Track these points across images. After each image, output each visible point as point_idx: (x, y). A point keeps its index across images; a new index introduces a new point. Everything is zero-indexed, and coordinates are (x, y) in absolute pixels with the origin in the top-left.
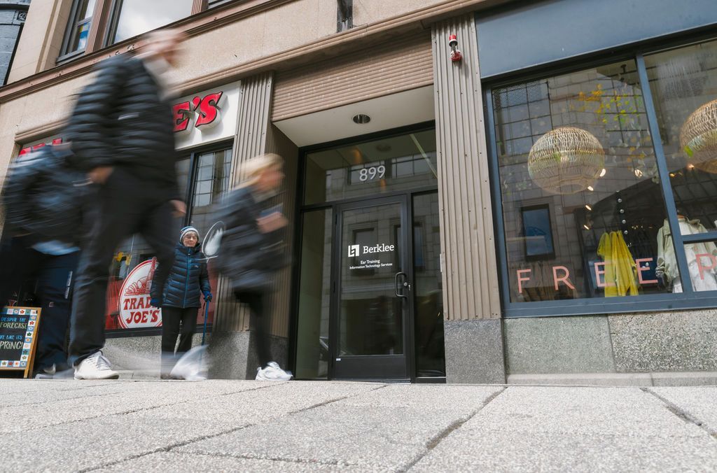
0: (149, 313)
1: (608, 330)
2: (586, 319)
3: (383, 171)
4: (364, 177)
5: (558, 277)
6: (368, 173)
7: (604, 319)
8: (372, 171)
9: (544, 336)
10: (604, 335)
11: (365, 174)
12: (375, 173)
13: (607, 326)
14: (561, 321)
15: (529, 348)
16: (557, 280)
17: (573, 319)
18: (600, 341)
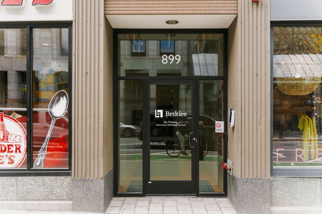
0: (5, 157)
1: (320, 185)
2: (311, 179)
3: (179, 59)
4: (165, 61)
5: (298, 154)
6: (168, 59)
7: (319, 179)
8: (171, 57)
9: (289, 187)
10: (318, 187)
11: (166, 59)
12: (173, 59)
13: (320, 183)
14: (298, 180)
15: (281, 193)
16: (297, 156)
17: (304, 179)
18: (316, 190)
